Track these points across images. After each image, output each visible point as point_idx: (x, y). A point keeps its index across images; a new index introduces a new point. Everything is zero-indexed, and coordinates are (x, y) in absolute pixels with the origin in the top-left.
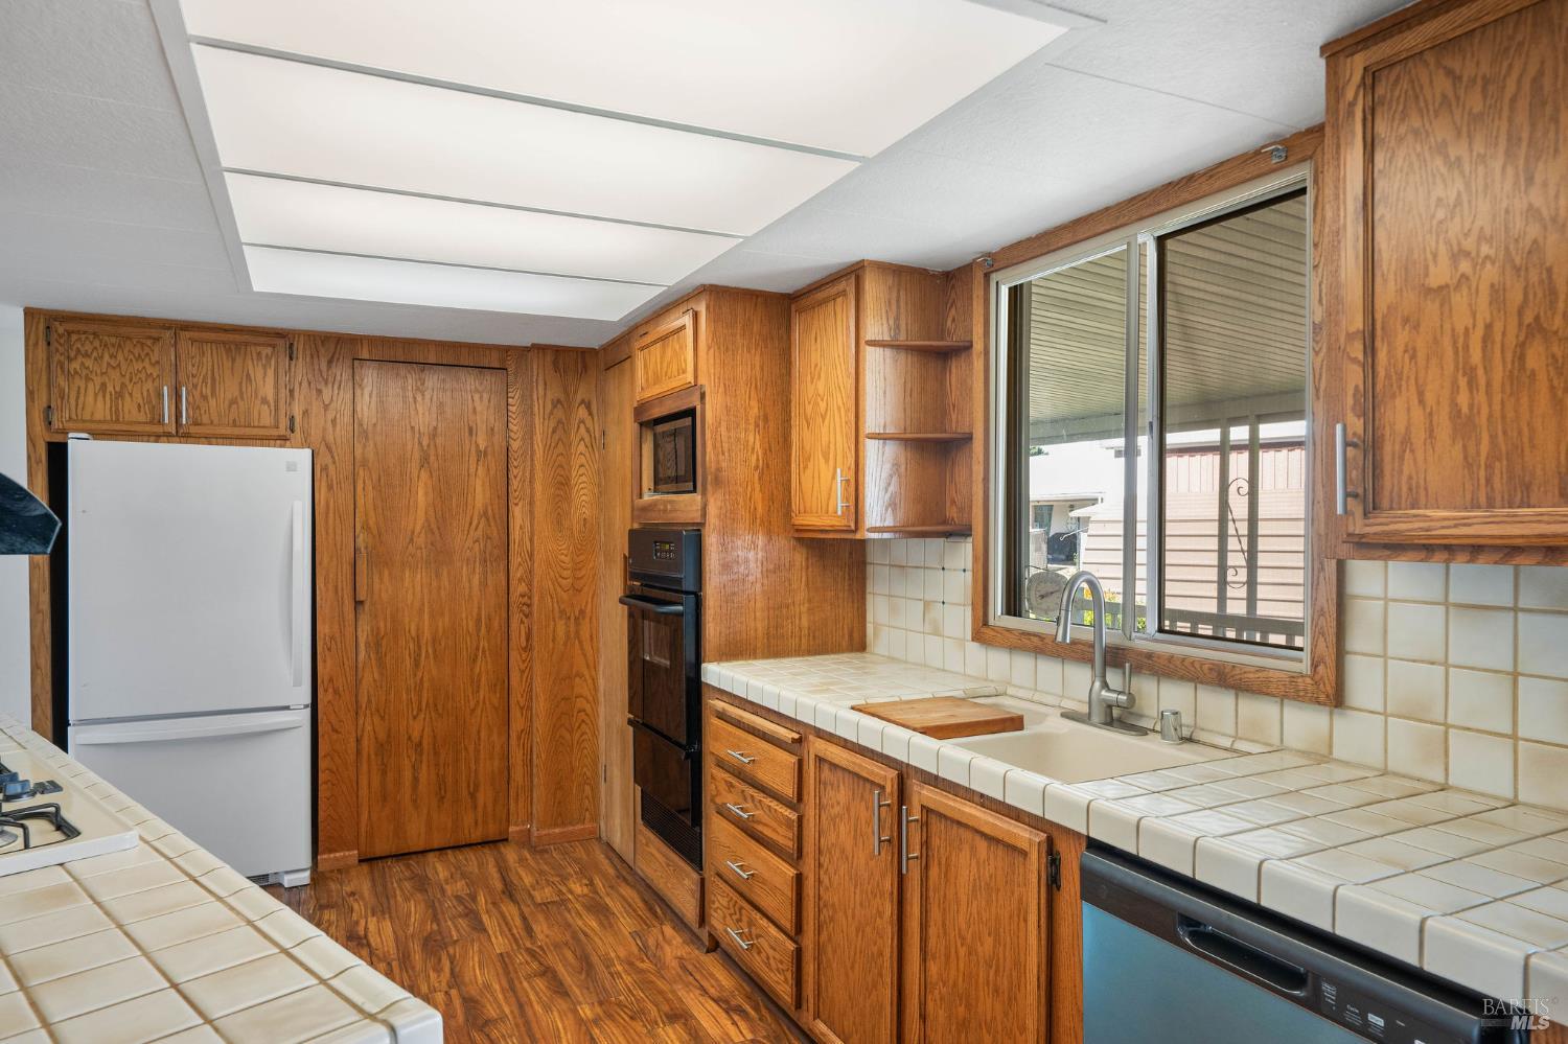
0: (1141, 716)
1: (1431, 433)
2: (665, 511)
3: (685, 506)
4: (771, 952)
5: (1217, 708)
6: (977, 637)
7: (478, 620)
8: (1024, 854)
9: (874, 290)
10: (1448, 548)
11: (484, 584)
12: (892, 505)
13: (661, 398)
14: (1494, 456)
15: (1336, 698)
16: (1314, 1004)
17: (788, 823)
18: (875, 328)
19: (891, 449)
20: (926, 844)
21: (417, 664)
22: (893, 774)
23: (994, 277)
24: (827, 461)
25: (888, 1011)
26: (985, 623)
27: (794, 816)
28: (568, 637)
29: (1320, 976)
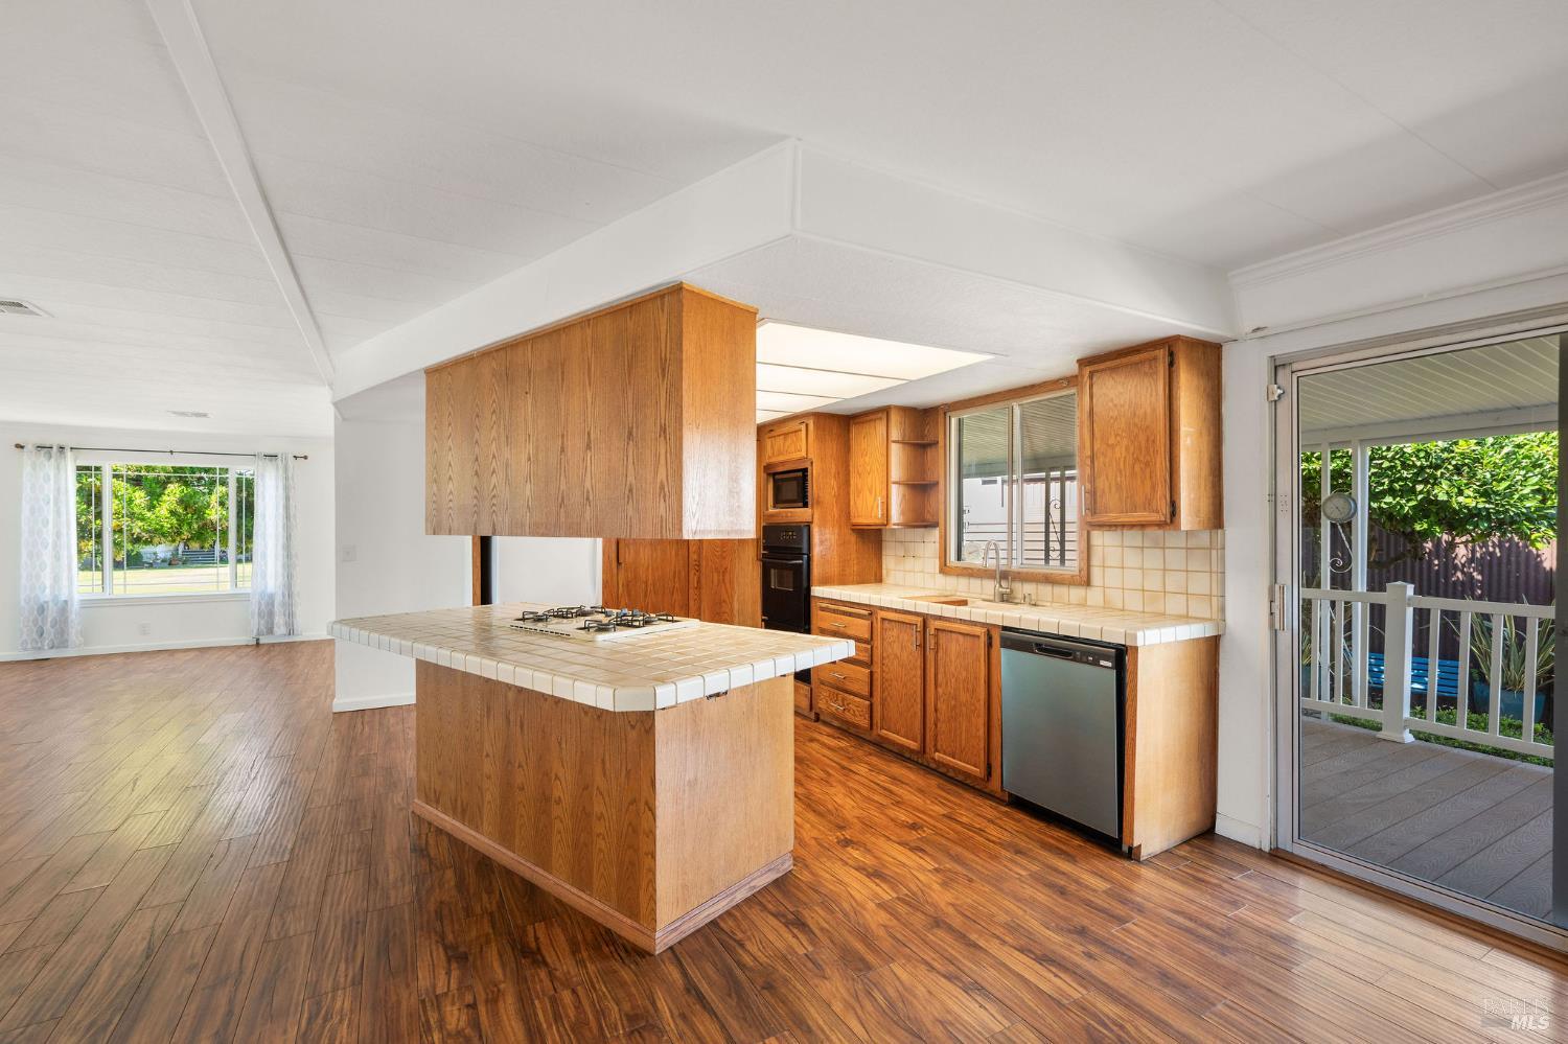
0: (1015, 598)
1: (1110, 488)
2: (787, 517)
3: (799, 514)
4: (855, 708)
5: (1046, 590)
6: (942, 571)
7: (675, 573)
8: (978, 637)
9: (895, 417)
10: (1115, 526)
11: (677, 555)
12: (903, 513)
13: (783, 463)
14: (1127, 497)
15: (1088, 583)
16: (1075, 660)
17: (866, 649)
18: (895, 434)
19: (902, 488)
20: (937, 643)
21: (646, 596)
22: (920, 619)
23: (948, 414)
24: (871, 493)
25: (919, 714)
26: (945, 565)
27: (869, 647)
28: (719, 580)
29: (1075, 651)
